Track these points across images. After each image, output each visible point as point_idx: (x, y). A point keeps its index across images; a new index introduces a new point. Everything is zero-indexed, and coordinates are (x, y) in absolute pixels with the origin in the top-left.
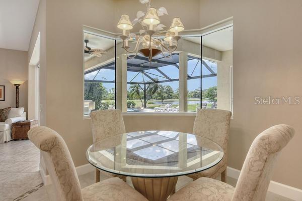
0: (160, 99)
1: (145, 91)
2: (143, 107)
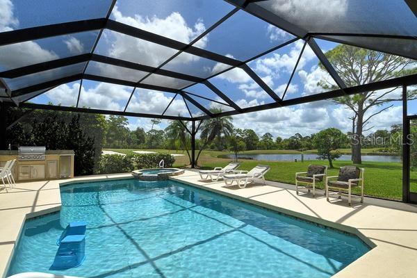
1: (193, 134)
2: (190, 166)
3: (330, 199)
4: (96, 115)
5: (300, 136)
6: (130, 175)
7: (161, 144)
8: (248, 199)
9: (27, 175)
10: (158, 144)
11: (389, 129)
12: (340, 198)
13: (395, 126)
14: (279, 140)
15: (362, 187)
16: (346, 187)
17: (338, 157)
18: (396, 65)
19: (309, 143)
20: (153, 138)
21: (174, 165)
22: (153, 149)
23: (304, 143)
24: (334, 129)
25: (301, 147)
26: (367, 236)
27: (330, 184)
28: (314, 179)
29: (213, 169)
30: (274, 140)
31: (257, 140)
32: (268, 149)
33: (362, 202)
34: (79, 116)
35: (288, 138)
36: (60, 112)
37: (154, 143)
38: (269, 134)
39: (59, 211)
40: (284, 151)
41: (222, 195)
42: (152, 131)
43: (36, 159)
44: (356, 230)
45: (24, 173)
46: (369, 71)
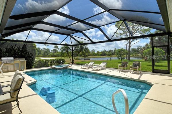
0: (83, 56)
1: (73, 51)
2: (72, 63)
3: (131, 72)
4: (33, 44)
5: (105, 51)
6: (49, 68)
7: (49, 54)
8: (105, 74)
9: (5, 70)
10: (48, 55)
11: (136, 48)
12: (133, 72)
13: (138, 47)
14: (98, 52)
15: (140, 68)
16: (137, 68)
17: (124, 58)
18: (141, 27)
19: (109, 53)
20: (45, 52)
21: (65, 63)
22: (46, 56)
23: (107, 53)
24: (123, 49)
25: (106, 55)
26: (149, 82)
27: (131, 68)
28: (125, 66)
29: (85, 64)
30: (96, 52)
31: (90, 52)
32: (94, 56)
33: (141, 73)
34: (26, 44)
35: (101, 51)
36: (18, 43)
37: (46, 54)
38: (94, 50)
39: (36, 83)
40: (100, 56)
41: (93, 73)
42: (44, 49)
43: (10, 63)
44: (145, 81)
45: (4, 69)
46: (133, 29)
